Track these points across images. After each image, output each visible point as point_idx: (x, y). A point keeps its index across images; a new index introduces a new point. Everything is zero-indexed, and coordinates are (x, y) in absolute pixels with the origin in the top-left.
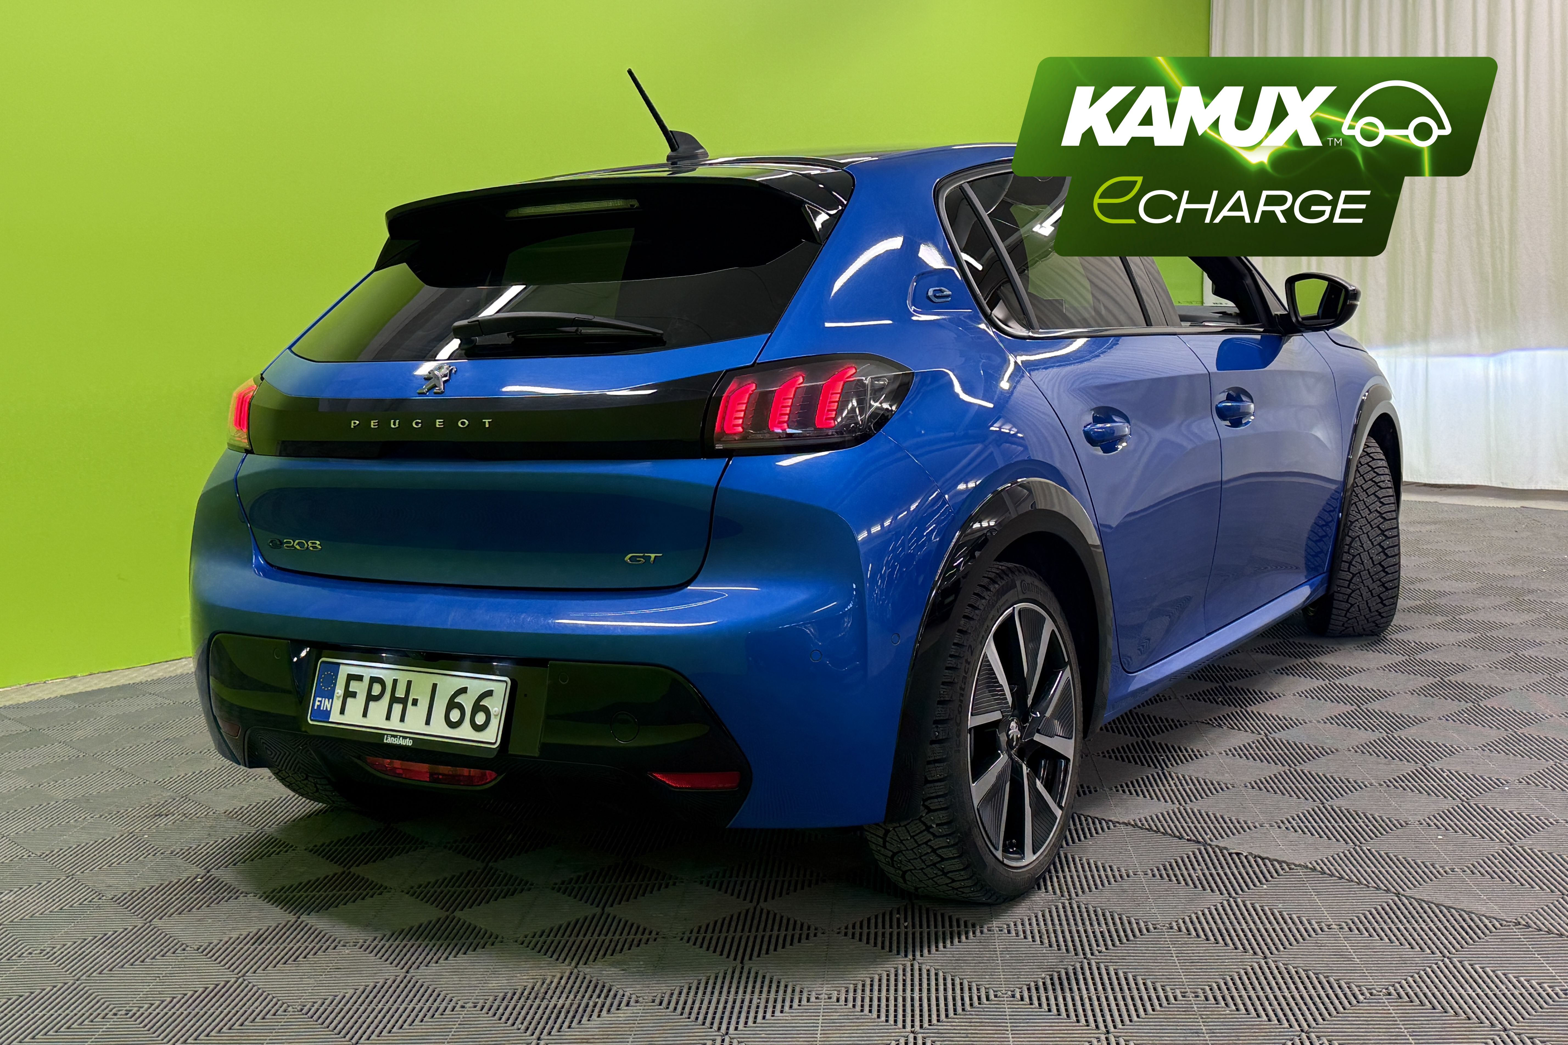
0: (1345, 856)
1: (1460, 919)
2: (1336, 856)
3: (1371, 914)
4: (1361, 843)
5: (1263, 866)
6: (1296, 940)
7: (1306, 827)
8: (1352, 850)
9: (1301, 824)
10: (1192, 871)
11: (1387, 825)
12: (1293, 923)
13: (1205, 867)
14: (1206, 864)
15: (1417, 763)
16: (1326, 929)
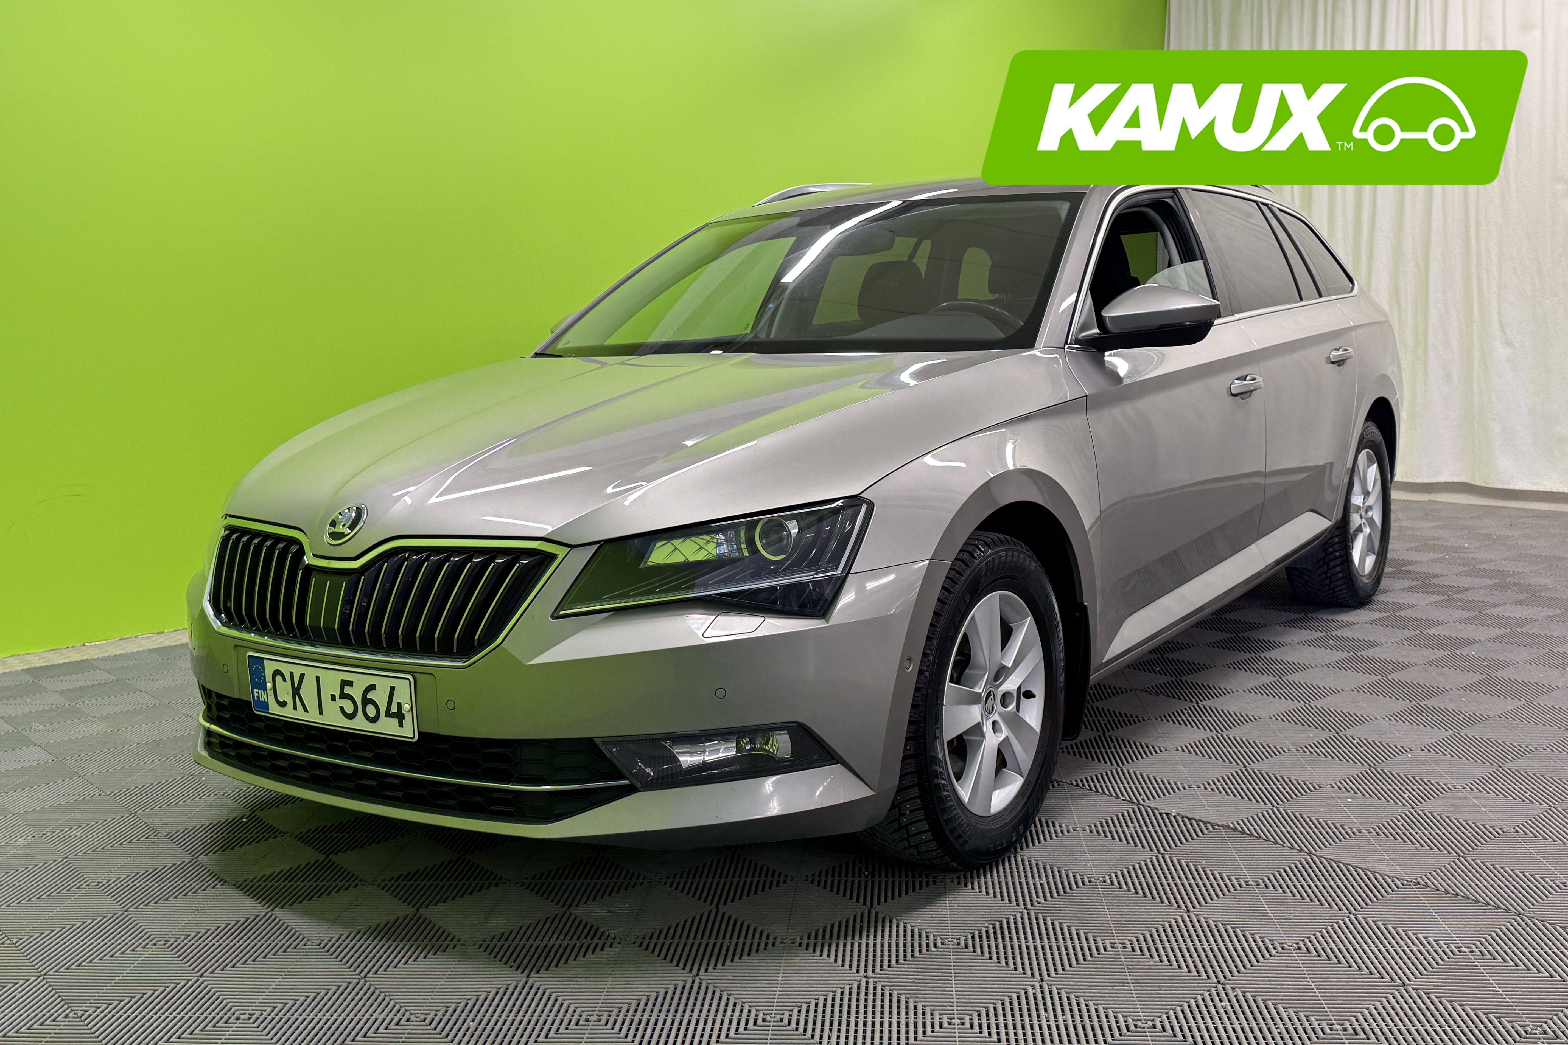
0: (1264, 816)
1: (1365, 877)
2: (1255, 817)
3: (1285, 872)
4: (1278, 804)
5: (1190, 826)
6: (1216, 895)
7: (1230, 788)
8: (1270, 811)
9: (1225, 786)
10: (1126, 829)
11: (1303, 788)
12: (1215, 878)
13: (1137, 825)
14: (1138, 822)
15: (1330, 731)
16: (1244, 884)
